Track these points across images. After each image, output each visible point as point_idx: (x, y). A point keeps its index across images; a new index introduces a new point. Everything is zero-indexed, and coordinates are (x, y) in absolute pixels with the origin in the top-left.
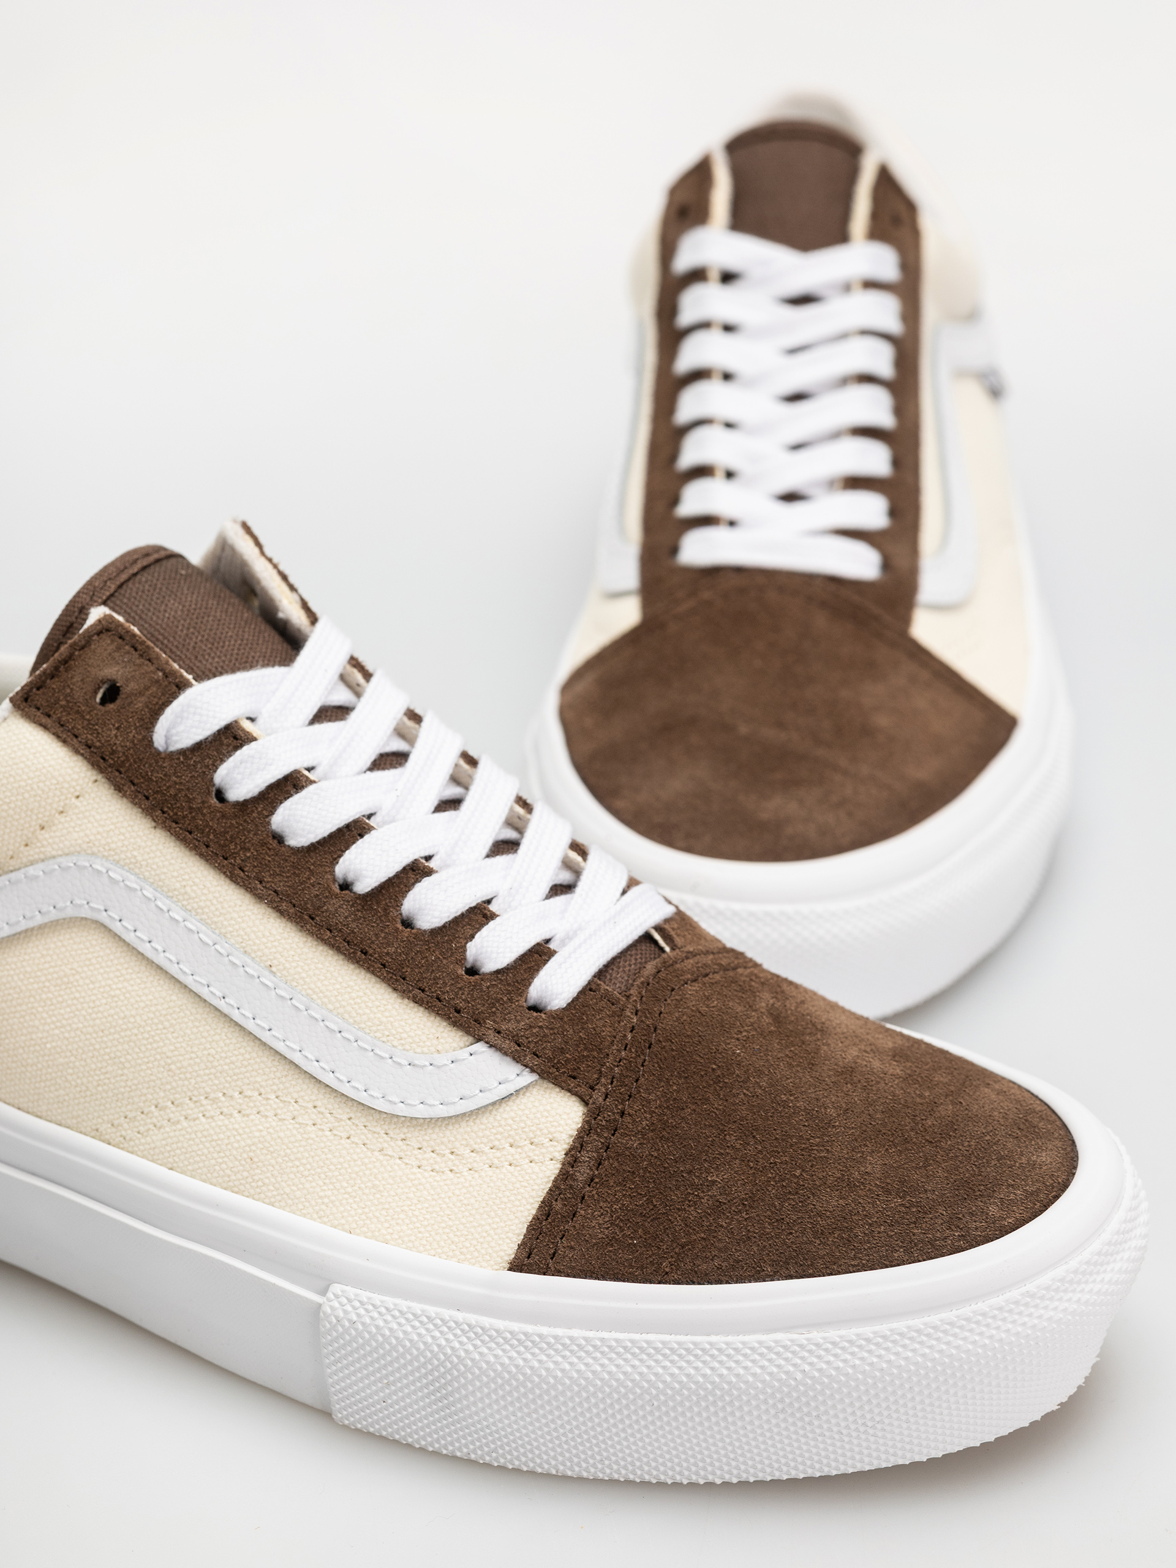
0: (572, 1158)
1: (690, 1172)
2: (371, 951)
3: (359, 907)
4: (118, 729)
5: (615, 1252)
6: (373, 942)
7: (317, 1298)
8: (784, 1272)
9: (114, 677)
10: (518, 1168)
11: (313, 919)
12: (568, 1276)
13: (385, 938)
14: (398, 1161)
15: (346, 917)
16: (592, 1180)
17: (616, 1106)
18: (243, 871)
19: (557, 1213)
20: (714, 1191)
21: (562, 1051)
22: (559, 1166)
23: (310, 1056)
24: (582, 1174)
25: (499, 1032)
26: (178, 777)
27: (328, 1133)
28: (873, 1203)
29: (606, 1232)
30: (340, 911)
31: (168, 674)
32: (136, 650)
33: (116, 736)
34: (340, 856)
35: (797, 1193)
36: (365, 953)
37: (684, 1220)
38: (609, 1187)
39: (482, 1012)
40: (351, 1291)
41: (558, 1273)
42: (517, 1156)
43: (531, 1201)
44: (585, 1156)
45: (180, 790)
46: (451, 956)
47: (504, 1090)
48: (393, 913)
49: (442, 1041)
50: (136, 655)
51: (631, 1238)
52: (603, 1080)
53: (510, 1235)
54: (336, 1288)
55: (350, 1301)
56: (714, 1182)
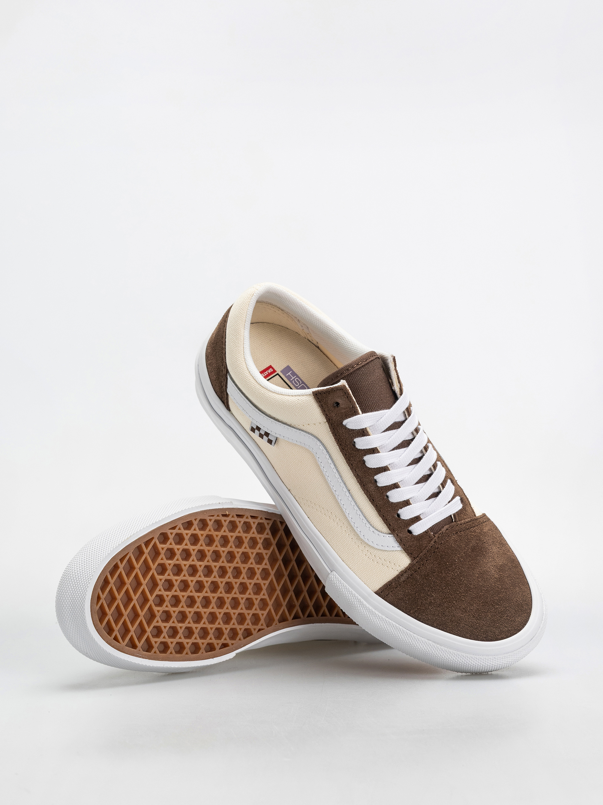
0: (402, 573)
1: (428, 591)
2: (375, 501)
3: (376, 489)
4: (336, 415)
5: (402, 603)
6: (376, 499)
7: (329, 572)
8: (439, 627)
9: (339, 402)
10: (388, 569)
11: (364, 486)
12: (388, 602)
13: (379, 499)
14: (361, 551)
15: (372, 490)
16: (404, 581)
17: (418, 566)
18: (352, 465)
19: (392, 585)
20: (432, 598)
21: (411, 547)
22: (398, 573)
23: (350, 516)
24: (402, 579)
25: (398, 535)
26: (345, 435)
27: (348, 535)
28: (469, 619)
29: (402, 596)
30: (371, 487)
31: (354, 407)
32: (348, 398)
33: (334, 416)
34: (377, 474)
35: (451, 608)
36: (373, 500)
37: (421, 602)
38: (407, 585)
39: (396, 528)
40: (337, 576)
41: (386, 600)
42: (389, 566)
43: (388, 578)
44: (405, 575)
45: (345, 438)
46: (394, 511)
47: (393, 549)
48: (384, 493)
49: (383, 529)
50: (347, 399)
51: (407, 601)
52: (418, 558)
53: (379, 584)
54: (334, 573)
55: (336, 578)
56: (433, 596)
